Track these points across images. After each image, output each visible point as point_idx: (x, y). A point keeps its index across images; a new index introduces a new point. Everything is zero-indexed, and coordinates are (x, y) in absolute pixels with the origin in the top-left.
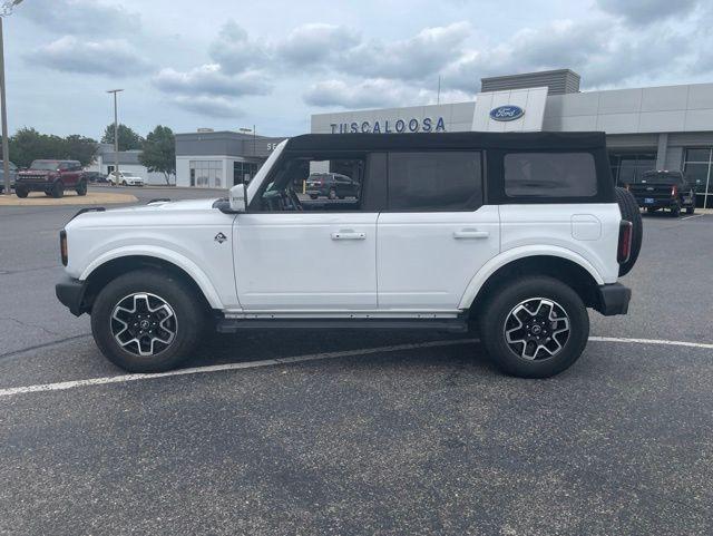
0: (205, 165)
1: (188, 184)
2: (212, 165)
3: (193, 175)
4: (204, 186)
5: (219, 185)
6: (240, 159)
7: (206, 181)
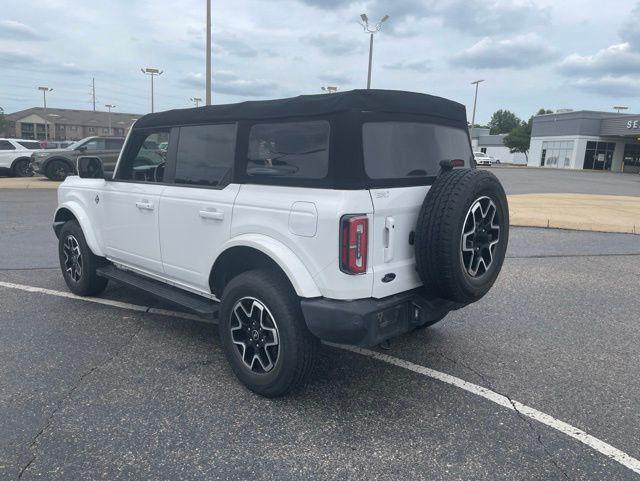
0: (557, 145)
1: (537, 164)
2: (564, 145)
3: (544, 155)
4: (554, 166)
5: (568, 164)
6: (595, 139)
7: (555, 160)
